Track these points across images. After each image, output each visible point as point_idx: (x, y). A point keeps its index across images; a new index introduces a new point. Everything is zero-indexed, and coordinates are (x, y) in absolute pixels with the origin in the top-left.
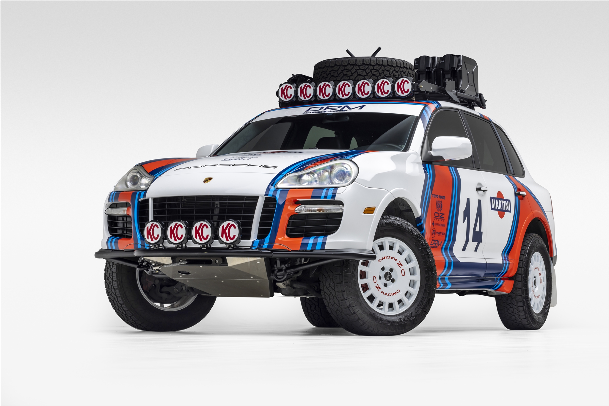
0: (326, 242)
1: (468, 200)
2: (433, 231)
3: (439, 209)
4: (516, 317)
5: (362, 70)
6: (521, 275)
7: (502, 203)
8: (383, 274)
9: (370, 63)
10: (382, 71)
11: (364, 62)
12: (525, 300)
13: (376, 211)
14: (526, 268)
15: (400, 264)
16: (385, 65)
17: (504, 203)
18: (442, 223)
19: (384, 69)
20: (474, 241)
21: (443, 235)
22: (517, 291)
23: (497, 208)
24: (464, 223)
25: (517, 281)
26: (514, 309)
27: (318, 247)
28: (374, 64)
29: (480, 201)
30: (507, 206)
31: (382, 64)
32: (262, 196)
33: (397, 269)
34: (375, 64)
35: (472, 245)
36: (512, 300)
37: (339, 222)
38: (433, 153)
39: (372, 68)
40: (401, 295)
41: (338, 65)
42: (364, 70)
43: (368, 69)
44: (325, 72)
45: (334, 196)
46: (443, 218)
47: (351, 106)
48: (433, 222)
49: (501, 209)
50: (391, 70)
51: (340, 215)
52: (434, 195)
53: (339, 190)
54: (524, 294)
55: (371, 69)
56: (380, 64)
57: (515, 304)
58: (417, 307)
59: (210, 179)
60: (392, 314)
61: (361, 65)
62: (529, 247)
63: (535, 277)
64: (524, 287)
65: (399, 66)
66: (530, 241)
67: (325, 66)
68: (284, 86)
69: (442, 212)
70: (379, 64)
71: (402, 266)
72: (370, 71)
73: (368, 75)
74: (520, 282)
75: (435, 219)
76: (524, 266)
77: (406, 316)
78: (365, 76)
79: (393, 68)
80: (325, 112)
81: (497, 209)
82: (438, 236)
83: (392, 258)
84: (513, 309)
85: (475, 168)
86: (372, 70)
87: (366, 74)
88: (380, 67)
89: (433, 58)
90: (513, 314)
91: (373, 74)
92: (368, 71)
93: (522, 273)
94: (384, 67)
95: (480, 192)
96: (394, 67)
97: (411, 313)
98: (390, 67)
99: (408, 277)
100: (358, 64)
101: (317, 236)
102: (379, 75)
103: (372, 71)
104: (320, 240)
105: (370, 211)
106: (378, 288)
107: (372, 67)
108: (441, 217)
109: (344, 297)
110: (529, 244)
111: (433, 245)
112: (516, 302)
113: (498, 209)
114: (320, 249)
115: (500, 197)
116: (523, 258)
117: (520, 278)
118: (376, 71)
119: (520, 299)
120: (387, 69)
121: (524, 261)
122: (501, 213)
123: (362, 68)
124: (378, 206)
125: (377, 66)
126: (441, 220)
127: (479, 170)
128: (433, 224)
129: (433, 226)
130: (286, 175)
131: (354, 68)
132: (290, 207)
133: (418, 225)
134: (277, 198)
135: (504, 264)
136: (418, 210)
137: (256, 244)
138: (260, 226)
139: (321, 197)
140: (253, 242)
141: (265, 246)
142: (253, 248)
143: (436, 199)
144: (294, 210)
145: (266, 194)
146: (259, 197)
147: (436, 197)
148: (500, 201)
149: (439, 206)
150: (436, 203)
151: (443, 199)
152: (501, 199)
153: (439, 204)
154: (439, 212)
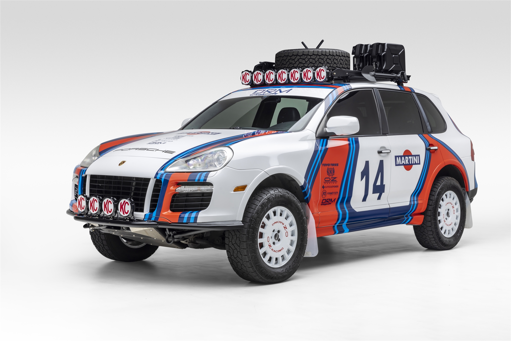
0: (197, 217)
1: (367, 163)
2: (323, 193)
3: (331, 174)
4: (429, 242)
5: (302, 59)
7: (409, 159)
9: (308, 54)
10: (318, 60)
11: (304, 53)
12: (434, 230)
13: (247, 189)
14: (435, 205)
16: (320, 55)
17: (411, 159)
18: (335, 184)
19: (319, 58)
20: (374, 192)
21: (336, 194)
22: (427, 223)
23: (403, 163)
24: (361, 180)
25: (427, 216)
27: (192, 220)
28: (311, 55)
29: (381, 162)
30: (415, 160)
31: (318, 54)
32: (153, 179)
34: (312, 55)
35: (372, 196)
36: (424, 229)
37: (209, 200)
38: (328, 131)
39: (310, 58)
40: (284, 252)
41: (286, 56)
43: (306, 58)
45: (206, 179)
46: (336, 180)
47: (283, 89)
48: (323, 186)
49: (408, 163)
50: (325, 58)
51: (210, 194)
52: (325, 164)
53: (211, 174)
54: (433, 226)
55: (309, 58)
56: (316, 54)
57: (427, 233)
58: (294, 261)
59: (124, 162)
60: (277, 266)
61: (301, 56)
62: (439, 189)
63: (448, 210)
64: (433, 221)
66: (441, 184)
68: (244, 73)
69: (334, 176)
70: (315, 54)
72: (308, 60)
73: (307, 62)
74: (429, 217)
75: (325, 183)
76: (433, 204)
79: (326, 57)
80: (264, 94)
81: (403, 164)
82: (330, 195)
84: (425, 236)
85: (383, 134)
87: (305, 62)
88: (316, 56)
89: (366, 46)
90: (426, 239)
91: (310, 62)
92: (307, 60)
93: (431, 210)
94: (319, 56)
95: (381, 154)
96: (328, 56)
97: (290, 266)
98: (324, 56)
99: (290, 238)
100: (299, 55)
101: (193, 210)
102: (315, 62)
103: (310, 60)
104: (194, 215)
105: (243, 188)
107: (310, 57)
108: (334, 180)
110: (439, 186)
111: (325, 203)
112: (427, 231)
113: (405, 163)
114: (193, 222)
115: (407, 153)
116: (432, 198)
117: (429, 213)
118: (313, 59)
119: (430, 229)
120: (321, 58)
121: (434, 201)
122: (408, 167)
123: (302, 58)
124: (249, 184)
125: (314, 56)
126: (332, 183)
127: (387, 136)
128: (323, 187)
129: (323, 189)
130: (176, 160)
131: (296, 58)
132: (172, 188)
133: (303, 191)
134: (163, 181)
135: (412, 205)
136: (301, 181)
137: (147, 217)
138: (151, 202)
139: (195, 180)
140: (145, 215)
141: (153, 219)
142: (145, 220)
143: (327, 167)
144: (176, 190)
145: (155, 177)
146: (150, 179)
147: (327, 166)
148: (406, 158)
149: (331, 172)
150: (327, 170)
151: (335, 166)
152: (408, 156)
153: (330, 171)
154: (330, 177)
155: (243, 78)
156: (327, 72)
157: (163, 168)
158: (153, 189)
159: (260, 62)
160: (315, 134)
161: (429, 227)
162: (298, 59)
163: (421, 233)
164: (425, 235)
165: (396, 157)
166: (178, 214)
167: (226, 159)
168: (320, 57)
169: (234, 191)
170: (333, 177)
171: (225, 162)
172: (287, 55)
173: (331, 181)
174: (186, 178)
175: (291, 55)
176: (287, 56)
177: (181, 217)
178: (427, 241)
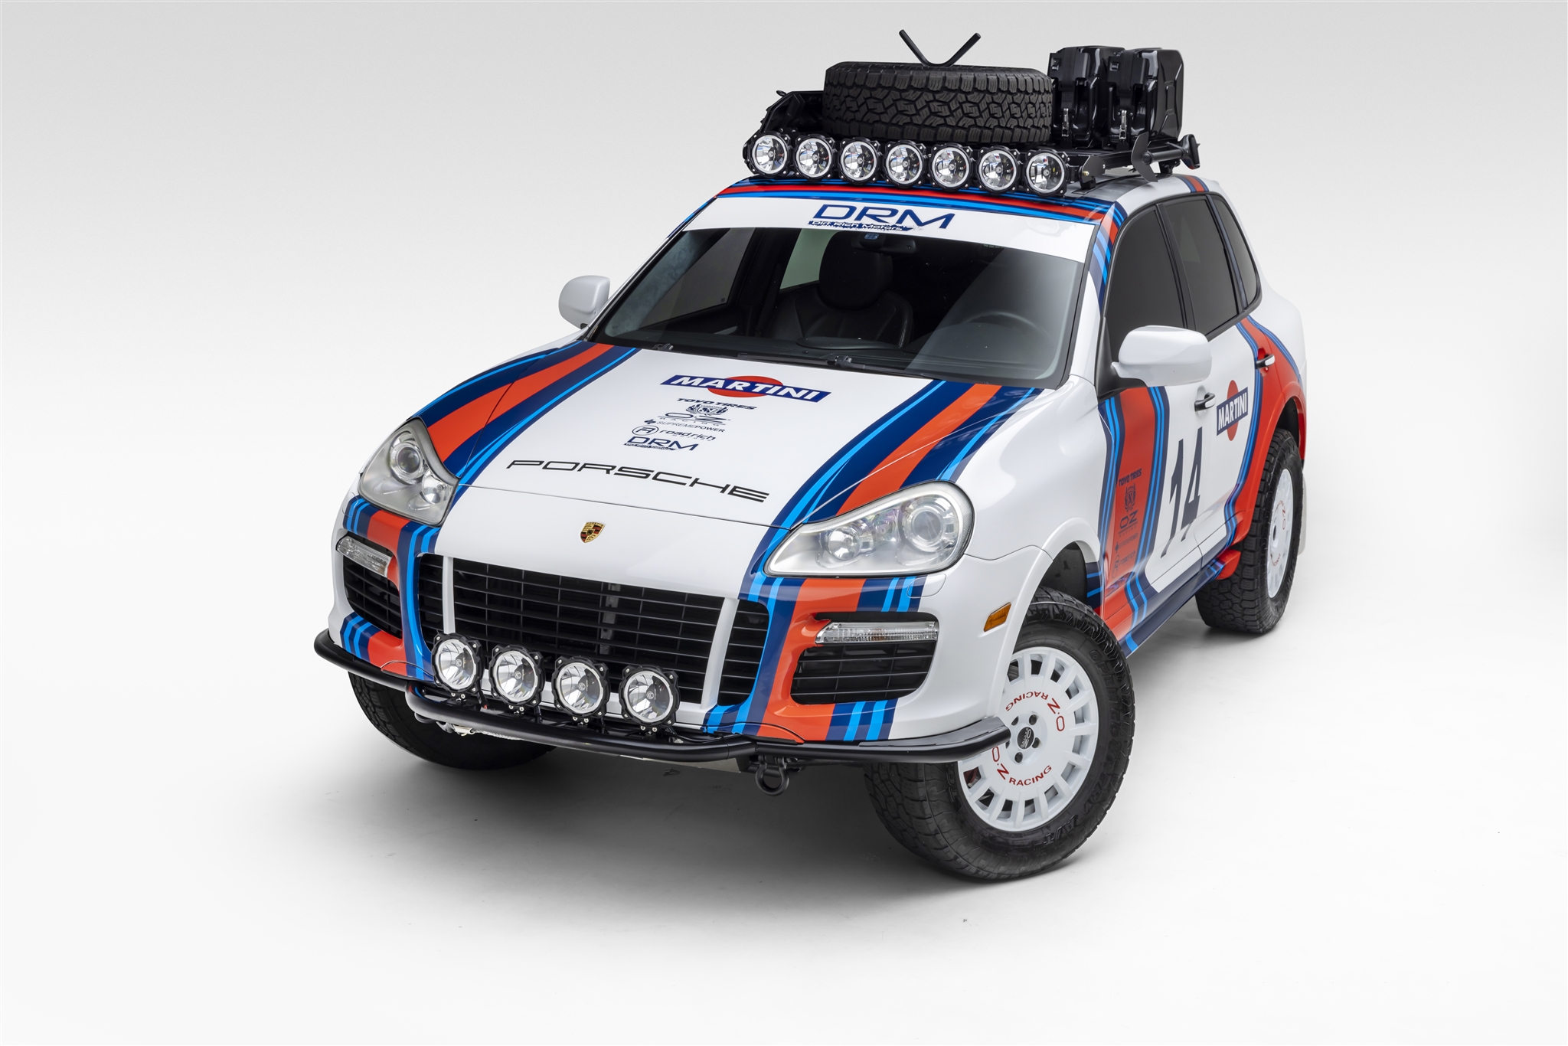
0: (892, 720)
1: (1181, 443)
2: (1114, 564)
3: (1130, 505)
5: (940, 104)
7: (1234, 406)
9: (960, 88)
13: (1012, 613)
15: (1054, 706)
16: (992, 91)
17: (1237, 403)
18: (1133, 532)
19: (991, 100)
20: (1183, 525)
21: (1133, 558)
22: (1244, 570)
23: (1227, 422)
24: (1170, 501)
26: (1233, 604)
27: (872, 734)
28: (967, 90)
29: (1200, 436)
30: (1242, 405)
31: (987, 88)
32: (732, 599)
33: (1047, 717)
34: (971, 90)
35: (1179, 535)
37: (926, 665)
38: (1120, 371)
39: (964, 100)
40: (1055, 777)
42: (945, 103)
43: (954, 101)
44: (855, 99)
45: (915, 603)
46: (1135, 519)
48: (1116, 546)
49: (1233, 419)
50: (1006, 102)
52: (1122, 480)
53: (929, 583)
55: (961, 101)
56: (982, 89)
57: (1238, 595)
58: (1087, 799)
59: (597, 529)
60: (1033, 824)
61: (938, 92)
65: (1023, 90)
66: (1275, 458)
67: (854, 83)
69: (1134, 509)
70: (979, 88)
71: (1059, 707)
72: (958, 105)
73: (954, 114)
74: (1252, 554)
75: (1120, 538)
77: (1064, 827)
78: (948, 116)
79: (1009, 98)
81: (1227, 427)
83: (1037, 695)
86: (964, 102)
87: (948, 113)
88: (982, 95)
89: (1091, 51)
90: (1230, 611)
91: (965, 112)
92: (954, 105)
95: (1200, 412)
96: (1012, 94)
97: (1076, 816)
98: (1003, 95)
99: (1072, 731)
100: (931, 89)
101: (872, 698)
102: (978, 114)
104: (878, 713)
105: (1001, 616)
107: (963, 96)
108: (1132, 520)
109: (923, 812)
110: (1273, 464)
112: (1239, 591)
113: (1229, 423)
114: (877, 739)
115: (1232, 392)
116: (1262, 499)
117: (1254, 541)
120: (997, 101)
122: (1233, 429)
123: (941, 99)
125: (976, 94)
126: (1131, 529)
129: (1116, 552)
130: (791, 531)
131: (921, 98)
132: (803, 630)
134: (771, 606)
135: (1228, 536)
137: (716, 721)
140: (707, 712)
141: (740, 728)
143: (1125, 488)
144: (816, 637)
145: (739, 595)
146: (723, 599)
147: (1124, 483)
148: (1231, 404)
149: (1129, 498)
150: (1124, 495)
151: (1137, 478)
152: (1233, 398)
153: (1129, 495)
154: (1128, 512)
158: (734, 630)
159: (778, 92)
160: (1095, 388)
161: (1246, 581)
163: (1220, 594)
164: (1230, 600)
165: (1218, 409)
166: (827, 712)
167: (955, 527)
168: (992, 98)
169: (985, 629)
170: (1132, 511)
173: (1130, 523)
176: (889, 87)
177: (840, 721)
178: (1233, 614)
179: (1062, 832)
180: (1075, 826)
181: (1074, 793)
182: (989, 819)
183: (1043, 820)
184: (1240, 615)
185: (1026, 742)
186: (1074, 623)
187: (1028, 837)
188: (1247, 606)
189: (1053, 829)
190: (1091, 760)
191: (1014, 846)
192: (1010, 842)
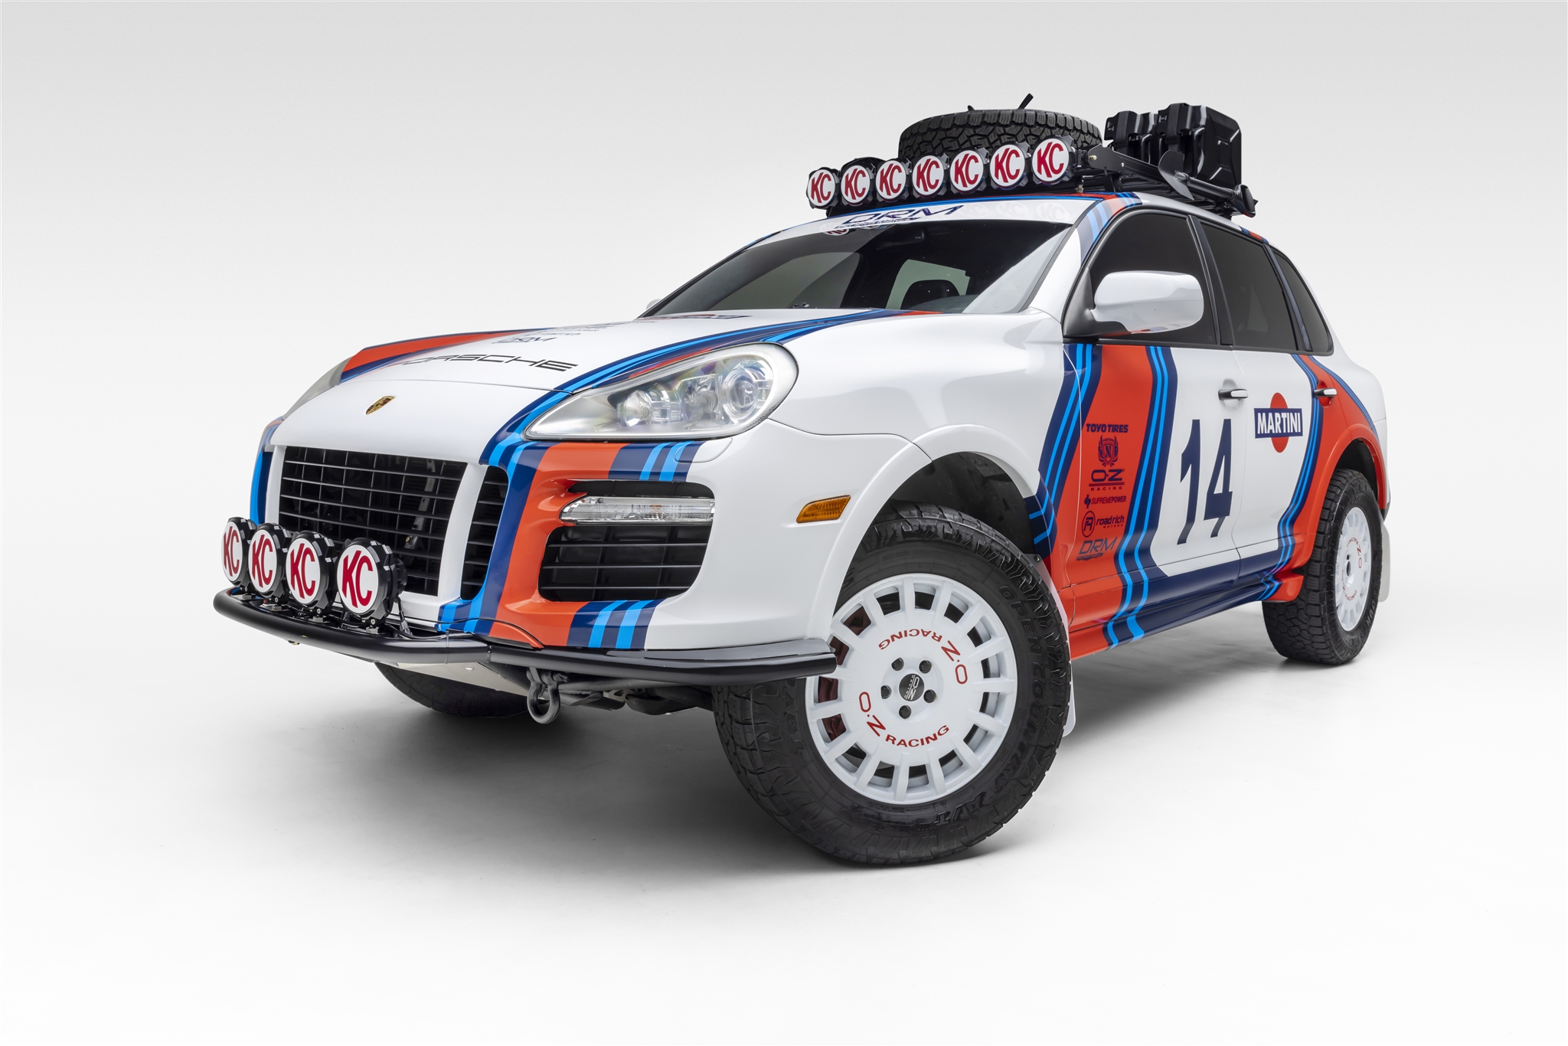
0: (647, 626)
1: (1196, 424)
2: (1085, 520)
3: (1108, 459)
4: (1305, 645)
5: (980, 137)
6: (1319, 564)
7: (1282, 419)
8: (894, 679)
9: (998, 121)
11: (986, 119)
12: (1326, 614)
13: (849, 511)
14: (1330, 548)
15: (951, 651)
16: (1030, 123)
17: (1286, 419)
18: (1117, 493)
19: (1029, 133)
20: (1207, 516)
21: (1120, 524)
22: (1309, 595)
23: (1271, 431)
24: (1181, 480)
25: (1310, 575)
26: (1301, 630)
27: (624, 640)
28: (1005, 123)
29: (1227, 424)
30: (1293, 423)
31: (1025, 121)
33: (942, 665)
34: (1008, 123)
35: (1203, 525)
36: (1298, 612)
37: (698, 556)
38: (1097, 315)
39: (1002, 132)
40: (954, 741)
41: (933, 131)
42: (985, 136)
43: (992, 134)
44: (912, 146)
45: (683, 471)
46: (1121, 479)
47: (932, 208)
48: (1086, 497)
49: (1280, 432)
51: (701, 533)
52: (1094, 425)
53: (705, 450)
54: (1325, 603)
55: (999, 133)
56: (1020, 122)
57: (1305, 621)
58: (1002, 775)
59: (386, 400)
60: (920, 798)
61: (978, 127)
62: (1338, 503)
63: (1348, 558)
64: (1324, 589)
65: (1063, 125)
66: (1342, 490)
67: (912, 134)
68: (816, 176)
69: (1117, 466)
70: (1016, 121)
71: (959, 654)
72: (997, 137)
74: (1317, 579)
75: (1092, 489)
76: (1326, 544)
77: (965, 805)
79: (1048, 131)
80: (876, 223)
81: (1271, 435)
82: (1105, 527)
83: (925, 634)
84: (1298, 630)
85: (1221, 344)
86: (1002, 135)
88: (1019, 128)
89: (1146, 116)
90: (1299, 638)
92: (993, 138)
93: (1322, 559)
94: (1028, 129)
95: (1228, 402)
96: (1051, 128)
97: (983, 795)
98: (1042, 129)
99: (979, 685)
100: (972, 125)
101: (633, 597)
103: (1002, 137)
104: (631, 617)
105: (832, 508)
106: (876, 726)
107: (1001, 129)
108: (1115, 480)
110: (1339, 496)
111: (1088, 554)
112: (1306, 617)
113: (1273, 432)
114: (629, 647)
115: (1278, 404)
116: (1325, 527)
117: (1316, 569)
118: (1010, 136)
119: (1315, 611)
120: (1034, 133)
121: (1327, 535)
122: (1280, 441)
123: (981, 133)
124: (859, 491)
125: (1013, 126)
126: (1112, 487)
127: (1231, 349)
128: (1087, 501)
129: (1087, 507)
130: (573, 395)
131: (963, 134)
132: (546, 505)
133: (1032, 516)
134: (510, 472)
135: (1284, 549)
136: (1029, 478)
137: (450, 616)
138: (468, 557)
139: (639, 473)
140: (442, 607)
141: (470, 627)
142: (440, 628)
143: (1098, 435)
144: (561, 513)
145: (485, 458)
146: (466, 464)
147: (1098, 431)
148: (1277, 415)
149: (1108, 451)
150: (1098, 445)
151: (1121, 431)
152: (1281, 411)
153: (1107, 447)
154: (1108, 468)
155: (814, 188)
156: (1071, 154)
157: (516, 423)
158: (478, 504)
160: (1060, 326)
161: (1313, 607)
162: (969, 135)
163: (1287, 620)
164: (1297, 626)
165: (1257, 411)
166: (571, 610)
167: (768, 392)
168: (1030, 131)
169: (799, 521)
170: (1114, 468)
171: (762, 404)
172: (935, 128)
173: (1109, 480)
174: (603, 463)
175: (949, 127)
176: (937, 128)
177: (582, 622)
178: (1302, 641)
179: (961, 812)
180: (981, 805)
181: (984, 765)
182: (855, 784)
183: (937, 795)
184: (1309, 642)
185: (911, 693)
186: (974, 548)
187: (910, 813)
188: (1315, 633)
189: (949, 807)
190: (1007, 725)
191: (889, 822)
192: (884, 817)
